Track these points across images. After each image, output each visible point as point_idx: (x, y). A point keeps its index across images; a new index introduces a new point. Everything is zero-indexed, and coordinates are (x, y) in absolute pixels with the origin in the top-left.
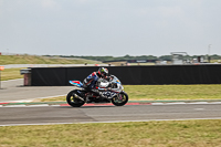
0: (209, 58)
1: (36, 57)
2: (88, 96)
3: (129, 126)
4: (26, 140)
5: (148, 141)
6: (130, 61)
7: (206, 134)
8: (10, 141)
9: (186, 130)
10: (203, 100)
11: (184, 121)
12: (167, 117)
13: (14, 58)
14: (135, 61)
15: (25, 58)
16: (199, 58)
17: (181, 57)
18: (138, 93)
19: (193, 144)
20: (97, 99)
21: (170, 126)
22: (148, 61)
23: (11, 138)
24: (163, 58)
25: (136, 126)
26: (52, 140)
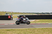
1: (21, 13)
2: (21, 22)
3: (43, 29)
4: (19, 32)
5: (48, 32)
6: (43, 14)
8: (15, 32)
13: (16, 13)
14: (44, 14)
15: (18, 13)
18: (45, 21)
22: (47, 14)
23: (15, 31)
25: (45, 29)
26: (25, 32)
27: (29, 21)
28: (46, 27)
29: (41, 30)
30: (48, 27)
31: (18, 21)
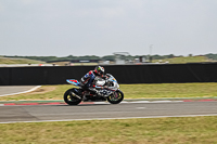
0: (151, 58)
2: (85, 94)
3: (71, 125)
5: (91, 139)
7: (147, 132)
9: (128, 129)
10: (144, 100)
11: (126, 119)
12: (109, 116)
14: (78, 61)
16: (141, 58)
17: (123, 57)
19: (134, 142)
20: (93, 97)
21: (112, 124)
22: (91, 61)
24: (106, 58)
25: (79, 125)
27: (118, 91)
28: (86, 116)
29: (65, 131)
30: (92, 116)
31: (73, 90)
